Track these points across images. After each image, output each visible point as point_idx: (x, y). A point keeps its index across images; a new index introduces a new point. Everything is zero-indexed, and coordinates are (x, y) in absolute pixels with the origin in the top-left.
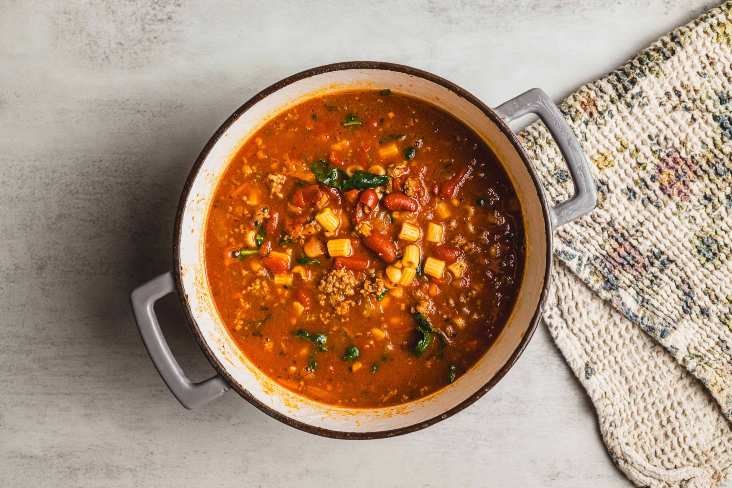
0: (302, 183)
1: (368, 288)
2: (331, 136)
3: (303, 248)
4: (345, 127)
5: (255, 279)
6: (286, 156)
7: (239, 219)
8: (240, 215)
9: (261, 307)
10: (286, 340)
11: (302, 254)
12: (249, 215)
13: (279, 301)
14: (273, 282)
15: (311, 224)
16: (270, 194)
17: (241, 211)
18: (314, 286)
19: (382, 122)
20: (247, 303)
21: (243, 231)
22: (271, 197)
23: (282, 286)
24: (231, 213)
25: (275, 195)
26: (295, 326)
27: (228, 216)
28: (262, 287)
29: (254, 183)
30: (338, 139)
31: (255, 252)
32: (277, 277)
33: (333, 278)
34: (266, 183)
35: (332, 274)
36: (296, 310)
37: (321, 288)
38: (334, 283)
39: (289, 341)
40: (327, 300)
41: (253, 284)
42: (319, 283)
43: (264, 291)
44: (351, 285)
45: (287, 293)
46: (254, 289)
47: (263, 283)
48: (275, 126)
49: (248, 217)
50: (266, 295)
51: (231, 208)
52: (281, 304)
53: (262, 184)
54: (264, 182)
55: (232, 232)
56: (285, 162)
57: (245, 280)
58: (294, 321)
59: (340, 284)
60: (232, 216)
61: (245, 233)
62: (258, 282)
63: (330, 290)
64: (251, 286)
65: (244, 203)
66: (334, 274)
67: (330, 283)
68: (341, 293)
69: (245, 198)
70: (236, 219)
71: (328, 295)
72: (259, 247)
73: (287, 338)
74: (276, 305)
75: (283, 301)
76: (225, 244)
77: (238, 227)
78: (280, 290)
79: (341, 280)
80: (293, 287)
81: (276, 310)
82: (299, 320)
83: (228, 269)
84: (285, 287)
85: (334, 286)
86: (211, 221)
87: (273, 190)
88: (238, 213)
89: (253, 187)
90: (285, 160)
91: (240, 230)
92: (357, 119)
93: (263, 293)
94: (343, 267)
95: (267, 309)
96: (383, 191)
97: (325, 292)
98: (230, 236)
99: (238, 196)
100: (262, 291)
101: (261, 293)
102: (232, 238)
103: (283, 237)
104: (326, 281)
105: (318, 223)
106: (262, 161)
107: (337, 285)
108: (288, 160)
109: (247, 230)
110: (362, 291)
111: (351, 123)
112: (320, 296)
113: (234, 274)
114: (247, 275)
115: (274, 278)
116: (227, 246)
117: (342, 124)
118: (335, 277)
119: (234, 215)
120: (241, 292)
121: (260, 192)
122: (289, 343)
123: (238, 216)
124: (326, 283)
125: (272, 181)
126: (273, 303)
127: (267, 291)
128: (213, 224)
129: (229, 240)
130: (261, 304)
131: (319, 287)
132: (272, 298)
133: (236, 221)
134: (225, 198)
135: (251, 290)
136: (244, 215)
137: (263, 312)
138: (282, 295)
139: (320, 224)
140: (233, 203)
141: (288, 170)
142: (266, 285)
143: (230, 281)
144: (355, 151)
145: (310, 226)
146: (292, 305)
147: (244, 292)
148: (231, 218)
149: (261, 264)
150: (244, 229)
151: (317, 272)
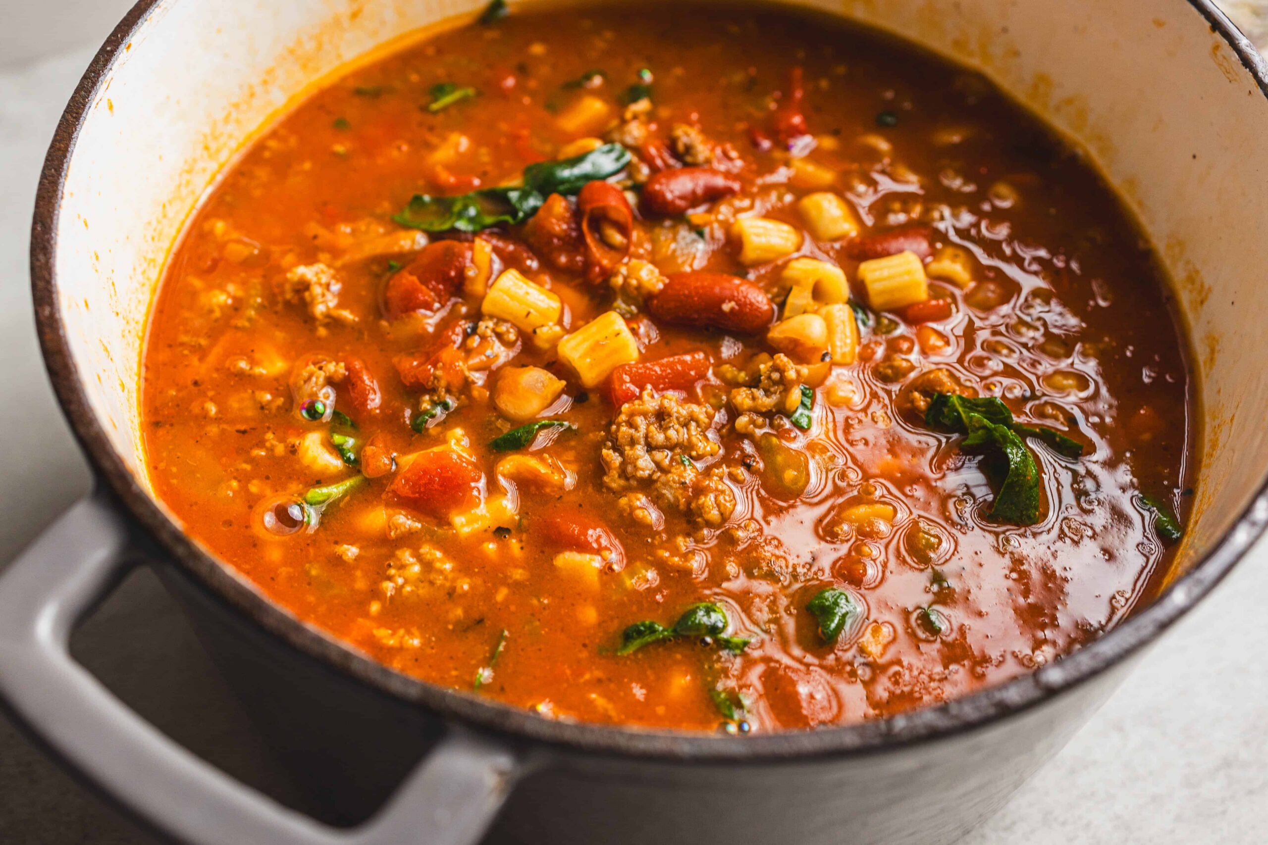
0: (393, 263)
1: (754, 398)
2: (410, 143)
3: (493, 406)
4: (435, 113)
5: (392, 555)
6: (313, 228)
7: (253, 425)
8: (250, 413)
9: (457, 623)
10: (599, 681)
11: (499, 423)
12: (280, 401)
13: (506, 577)
14: (456, 536)
15: (479, 331)
16: (313, 330)
17: (248, 403)
18: (590, 489)
19: (522, 70)
20: (402, 632)
21: (280, 449)
22: (322, 332)
23: (490, 534)
24: (217, 420)
25: (334, 323)
26: (600, 624)
27: (213, 430)
28: (428, 566)
29: (250, 320)
30: (433, 139)
31: (348, 483)
32: (461, 513)
33: (631, 425)
34: (288, 304)
35: (623, 417)
36: (575, 578)
37: (613, 481)
38: (646, 437)
39: (610, 680)
40: (657, 500)
41: (392, 572)
42: (600, 468)
43: (441, 572)
44: (697, 422)
45: (514, 543)
46: (406, 582)
47: (422, 551)
48: (243, 181)
49: (279, 408)
50: (454, 580)
51: (212, 409)
52: (516, 586)
53: (276, 313)
54: (280, 307)
55: (247, 467)
56: (318, 242)
57: (359, 573)
58: (590, 615)
59: (664, 429)
60: (225, 426)
61: (293, 450)
62: (406, 556)
63: (645, 464)
64: (390, 578)
65: (245, 380)
66: (632, 415)
67: (633, 442)
68: (686, 458)
69: (243, 365)
70: (243, 428)
71: (647, 485)
72: (354, 466)
73: (598, 674)
74: (502, 594)
75: (518, 574)
76: (239, 507)
77: (261, 444)
78: (491, 547)
79: (661, 416)
80: (525, 522)
81: (513, 608)
82: (602, 602)
83: (284, 571)
84: (501, 532)
85: (651, 447)
86: (162, 466)
87: (320, 309)
88: (241, 409)
89: (251, 332)
90: (315, 237)
91: (271, 450)
92: (455, 86)
93: (440, 580)
94: (642, 388)
95: (480, 621)
96: (629, 183)
97: (633, 483)
98: (244, 479)
99: (217, 370)
100: (432, 576)
101: (432, 583)
102: (255, 482)
103: (416, 406)
104: (617, 448)
105: (501, 320)
106: (248, 264)
107: (660, 438)
108: (322, 232)
109: (294, 440)
110: (742, 421)
111: (447, 100)
112: (623, 501)
113: (314, 572)
114: (358, 559)
115: (450, 524)
116: (251, 507)
117: (424, 109)
118: (640, 420)
119: (232, 422)
120: (366, 615)
121: (280, 335)
122: (612, 686)
123: (246, 420)
124: (622, 454)
125: (303, 286)
126: (489, 596)
127: (453, 570)
128: (174, 469)
129: (247, 491)
130: (451, 616)
131: (606, 479)
132: (479, 581)
133: (244, 432)
134: (178, 391)
135: (399, 590)
136: (262, 408)
137: (471, 635)
138: (506, 560)
139: (505, 321)
140: (211, 394)
141: (335, 252)
142: (439, 554)
143: (311, 599)
144: (496, 149)
145: (483, 338)
146: (553, 568)
147: (375, 607)
148: (223, 431)
149: (388, 505)
150: (282, 440)
151: (573, 448)
